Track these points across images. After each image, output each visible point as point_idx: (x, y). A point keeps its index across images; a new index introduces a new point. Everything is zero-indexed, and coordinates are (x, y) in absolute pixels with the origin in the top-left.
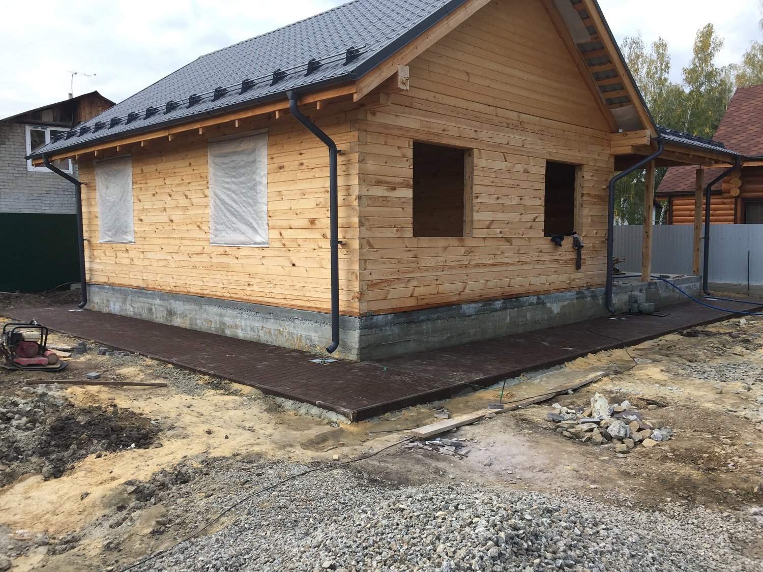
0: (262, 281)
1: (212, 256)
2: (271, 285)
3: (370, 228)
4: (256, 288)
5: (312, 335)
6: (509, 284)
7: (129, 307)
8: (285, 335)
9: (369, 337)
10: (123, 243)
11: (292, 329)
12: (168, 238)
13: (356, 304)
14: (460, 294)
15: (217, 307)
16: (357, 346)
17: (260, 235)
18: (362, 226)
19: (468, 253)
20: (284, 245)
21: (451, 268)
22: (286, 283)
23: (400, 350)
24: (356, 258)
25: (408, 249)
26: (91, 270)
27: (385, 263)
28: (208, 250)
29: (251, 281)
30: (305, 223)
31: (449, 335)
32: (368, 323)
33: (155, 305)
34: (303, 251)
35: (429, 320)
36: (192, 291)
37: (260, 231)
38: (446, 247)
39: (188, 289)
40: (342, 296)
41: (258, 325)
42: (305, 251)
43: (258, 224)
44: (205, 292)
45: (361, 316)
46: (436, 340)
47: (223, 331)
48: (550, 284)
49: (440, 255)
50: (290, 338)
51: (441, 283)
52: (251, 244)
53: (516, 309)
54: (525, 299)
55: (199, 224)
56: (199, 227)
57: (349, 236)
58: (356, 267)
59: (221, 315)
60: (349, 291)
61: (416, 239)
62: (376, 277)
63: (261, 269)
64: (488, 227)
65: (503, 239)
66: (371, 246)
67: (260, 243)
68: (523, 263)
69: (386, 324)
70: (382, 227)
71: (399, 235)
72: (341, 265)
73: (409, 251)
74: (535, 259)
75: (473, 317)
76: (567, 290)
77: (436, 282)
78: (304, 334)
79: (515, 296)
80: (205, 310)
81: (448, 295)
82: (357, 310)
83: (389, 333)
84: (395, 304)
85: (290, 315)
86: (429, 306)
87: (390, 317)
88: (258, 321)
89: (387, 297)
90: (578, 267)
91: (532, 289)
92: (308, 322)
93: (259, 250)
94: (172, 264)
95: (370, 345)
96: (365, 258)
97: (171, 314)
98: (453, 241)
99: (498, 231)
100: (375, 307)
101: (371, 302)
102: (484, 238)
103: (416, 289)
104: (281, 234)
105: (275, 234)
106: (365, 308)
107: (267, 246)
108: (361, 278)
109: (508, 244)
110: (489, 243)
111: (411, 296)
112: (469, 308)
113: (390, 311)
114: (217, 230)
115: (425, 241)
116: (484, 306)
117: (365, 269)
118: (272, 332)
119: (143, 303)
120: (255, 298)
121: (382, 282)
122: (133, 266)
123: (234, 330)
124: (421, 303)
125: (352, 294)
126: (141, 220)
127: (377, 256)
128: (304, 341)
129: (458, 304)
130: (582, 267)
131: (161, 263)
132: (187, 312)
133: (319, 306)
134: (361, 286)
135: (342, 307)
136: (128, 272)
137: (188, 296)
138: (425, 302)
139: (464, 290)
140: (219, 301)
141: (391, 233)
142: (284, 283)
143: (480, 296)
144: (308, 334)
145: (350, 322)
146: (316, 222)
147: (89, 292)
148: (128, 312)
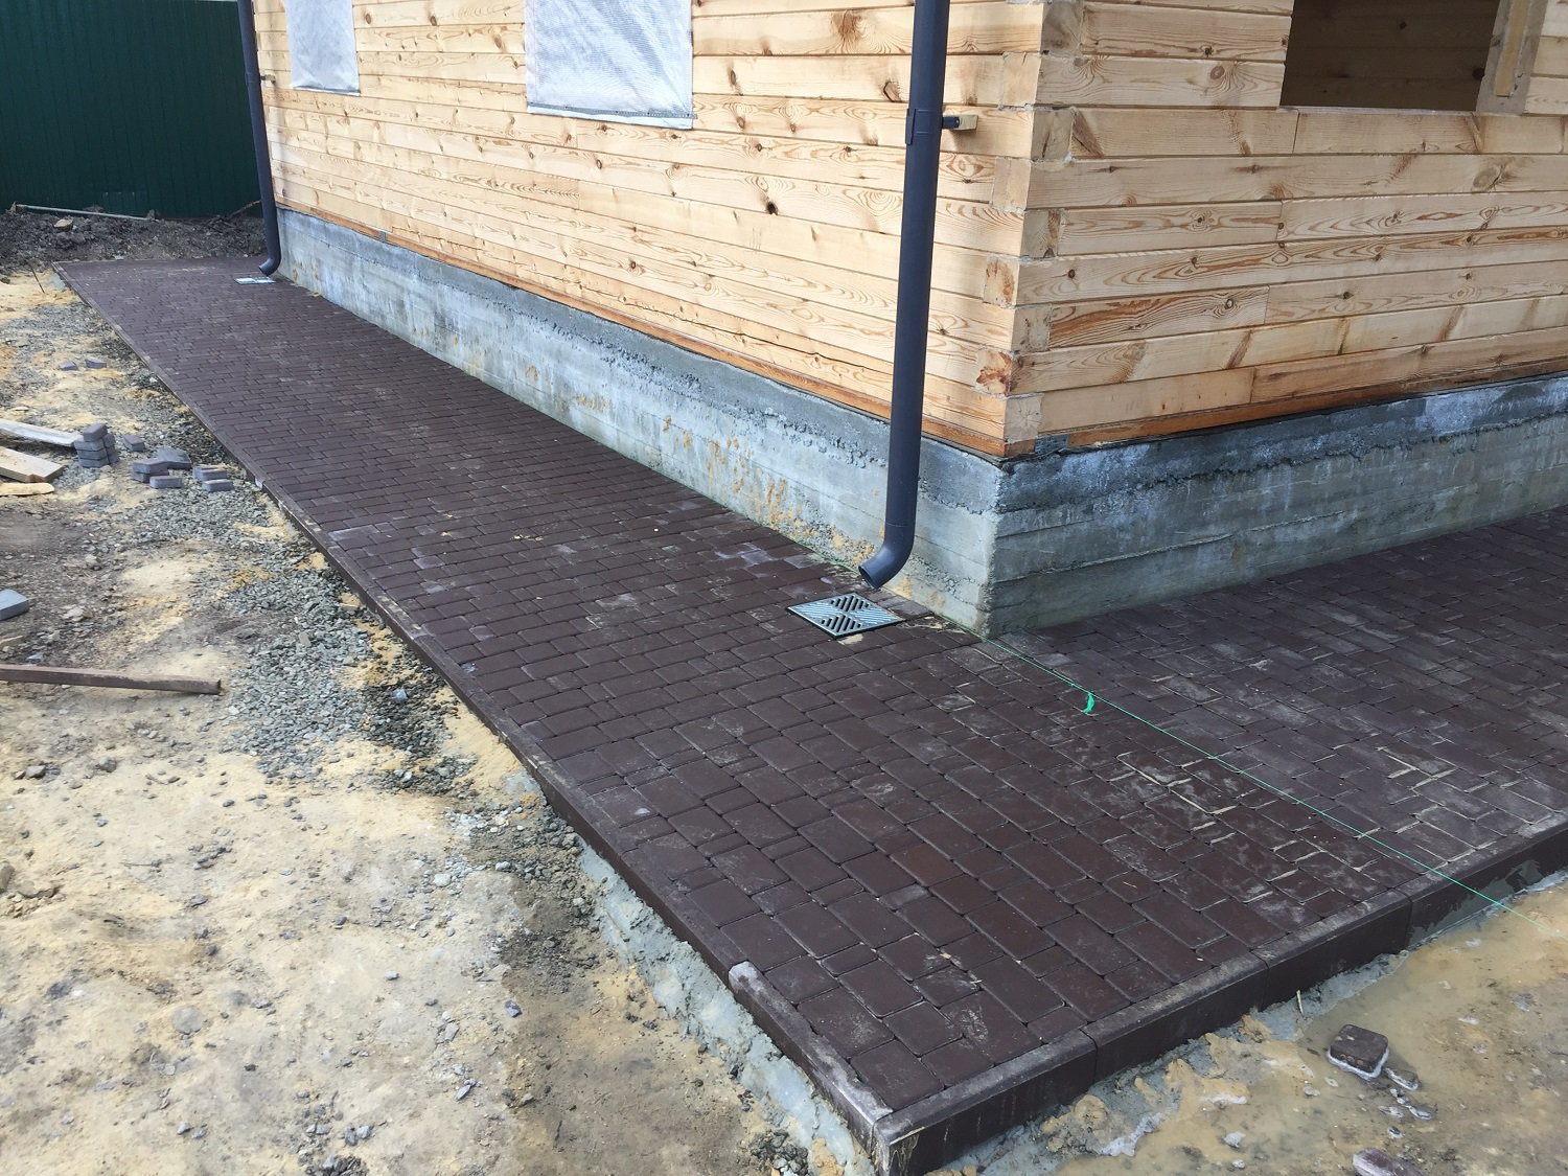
0: (670, 257)
1: (533, 149)
2: (697, 277)
3: (1094, 60)
4: (651, 281)
5: (820, 487)
7: (358, 289)
8: (732, 465)
9: (1038, 540)
10: (336, 91)
11: (755, 448)
12: (427, 79)
13: (995, 402)
14: (1425, 352)
15: (548, 327)
16: (983, 574)
17: (666, 78)
18: (1059, 45)
19: (1489, 181)
20: (742, 123)
21: (1411, 243)
22: (744, 276)
23: (1155, 583)
24: (1015, 199)
25: (1249, 162)
26: (284, 169)
27: (1138, 224)
28: (526, 126)
29: (641, 253)
30: (821, 30)
31: (1354, 515)
32: (1037, 485)
33: (409, 292)
34: (805, 152)
35: (1288, 461)
36: (489, 262)
37: (666, 64)
38: (1407, 158)
39: (479, 253)
40: (939, 363)
41: (657, 410)
42: (814, 154)
43: (660, 32)
44: (522, 273)
45: (1010, 459)
46: (1302, 537)
47: (566, 410)
49: (1378, 188)
50: (749, 479)
51: (1360, 308)
52: (639, 114)
55: (497, 31)
56: (498, 42)
57: (992, 94)
58: (1010, 243)
59: (559, 356)
60: (969, 345)
61: (1289, 117)
62: (1093, 287)
63: (667, 214)
66: (1087, 143)
67: (665, 114)
69: (1113, 486)
70: (1151, 54)
71: (1221, 93)
72: (946, 229)
73: (1254, 169)
75: (1459, 443)
77: (1342, 306)
78: (793, 476)
80: (522, 331)
81: (1381, 355)
82: (996, 431)
83: (1122, 519)
84: (1161, 401)
85: (750, 400)
86: (1298, 406)
87: (1131, 455)
88: (657, 398)
89: (1128, 371)
92: (808, 437)
93: (663, 137)
94: (443, 170)
95: (1035, 573)
96: (1055, 201)
97: (444, 327)
98: (1438, 128)
100: (1072, 414)
101: (1057, 397)
102: (1565, 119)
103: (1256, 337)
104: (732, 76)
105: (711, 76)
106: (1030, 420)
107: (687, 123)
108: (1028, 291)
111: (1231, 367)
112: (1451, 408)
113: (1136, 431)
114: (544, 55)
115: (1327, 126)
116: (1507, 398)
117: (1049, 253)
118: (696, 445)
119: (387, 281)
120: (649, 317)
121: (1116, 309)
122: (361, 167)
123: (593, 413)
124: (1267, 392)
125: (982, 361)
126: (368, 18)
127: (1109, 191)
128: (792, 506)
129: (1411, 393)
131: (419, 164)
132: (480, 328)
133: (850, 383)
134: (1023, 327)
135: (935, 405)
136: (352, 185)
137: (481, 279)
138: (1285, 387)
139: (1444, 335)
140: (554, 307)
141: (1187, 84)
142: (733, 273)
143: (1501, 358)
144: (806, 481)
145: (964, 472)
146: (862, 25)
147: (285, 232)
148: (358, 303)
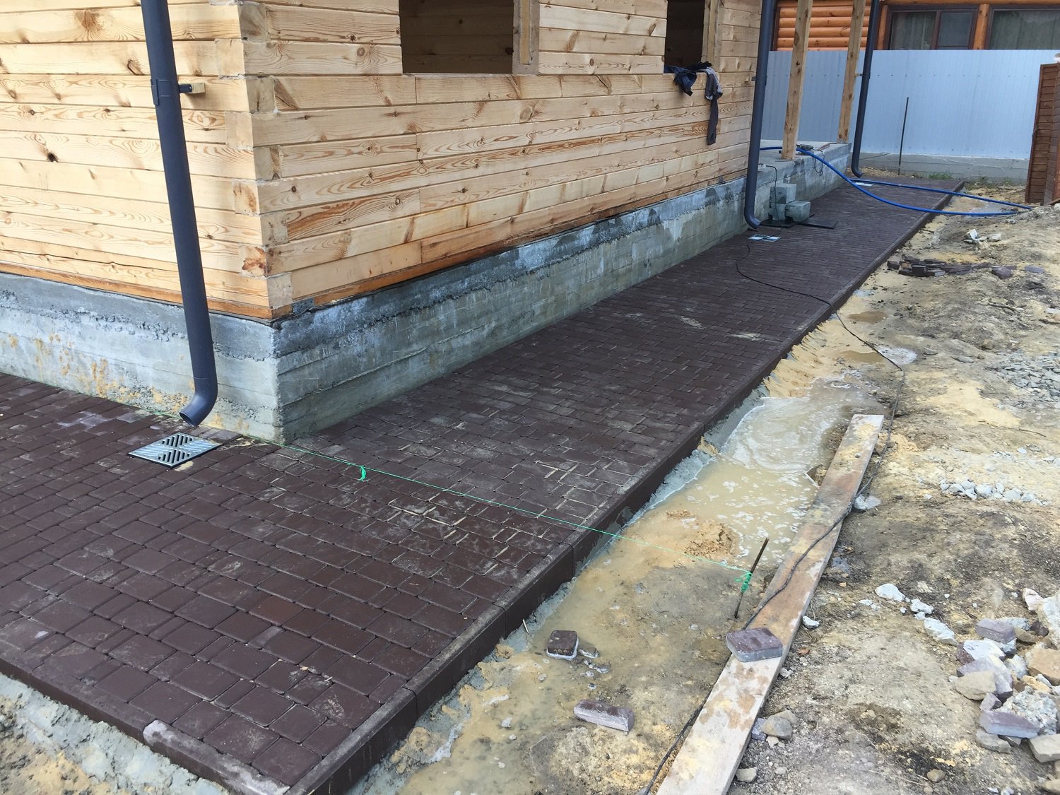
3: (279, 43)
5: (135, 361)
6: (603, 187)
8: (57, 355)
9: (306, 371)
11: (74, 339)
13: (258, 282)
14: (512, 221)
16: (273, 402)
18: (254, 33)
19: (530, 114)
20: (13, 94)
21: (494, 156)
22: (38, 210)
23: (387, 386)
24: (244, 141)
25: (392, 110)
27: (331, 153)
30: (67, 25)
31: (493, 324)
32: (299, 335)
34: (72, 113)
35: (451, 297)
38: (482, 103)
40: (212, 259)
42: (80, 115)
45: (277, 319)
46: (467, 342)
48: (667, 179)
49: (469, 123)
50: (74, 363)
51: (473, 198)
53: (615, 242)
54: (630, 217)
57: (212, 67)
58: (246, 171)
60: (231, 245)
61: (410, 80)
62: (310, 197)
64: (568, 49)
65: (595, 80)
66: (288, 102)
68: (629, 136)
69: (349, 328)
70: (317, 40)
71: (364, 67)
73: (396, 114)
74: (647, 125)
75: (540, 273)
76: (691, 188)
77: (462, 198)
78: (111, 356)
79: (612, 213)
81: (489, 226)
82: (263, 302)
83: (359, 349)
84: (368, 269)
85: (63, 303)
86: (449, 262)
87: (357, 306)
89: (343, 251)
90: (711, 139)
91: (642, 193)
92: (118, 325)
95: (308, 394)
96: (272, 140)
98: (494, 85)
99: (587, 58)
100: (313, 284)
101: (302, 273)
102: (561, 77)
103: (417, 221)
106: (285, 292)
108: (267, 203)
109: (603, 91)
110: (570, 88)
111: (406, 242)
112: (532, 253)
113: (356, 290)
115: (433, 85)
116: (560, 243)
117: (276, 176)
118: (22, 344)
121: (328, 211)
124: (431, 255)
125: (243, 255)
127: (305, 132)
128: (115, 376)
129: (508, 247)
130: (718, 138)
133: (143, 280)
134: (268, 228)
135: (215, 290)
138: (440, 251)
139: (521, 211)
141: (343, 59)
143: (552, 221)
144: (123, 357)
145: (245, 333)
146: (100, 20)
